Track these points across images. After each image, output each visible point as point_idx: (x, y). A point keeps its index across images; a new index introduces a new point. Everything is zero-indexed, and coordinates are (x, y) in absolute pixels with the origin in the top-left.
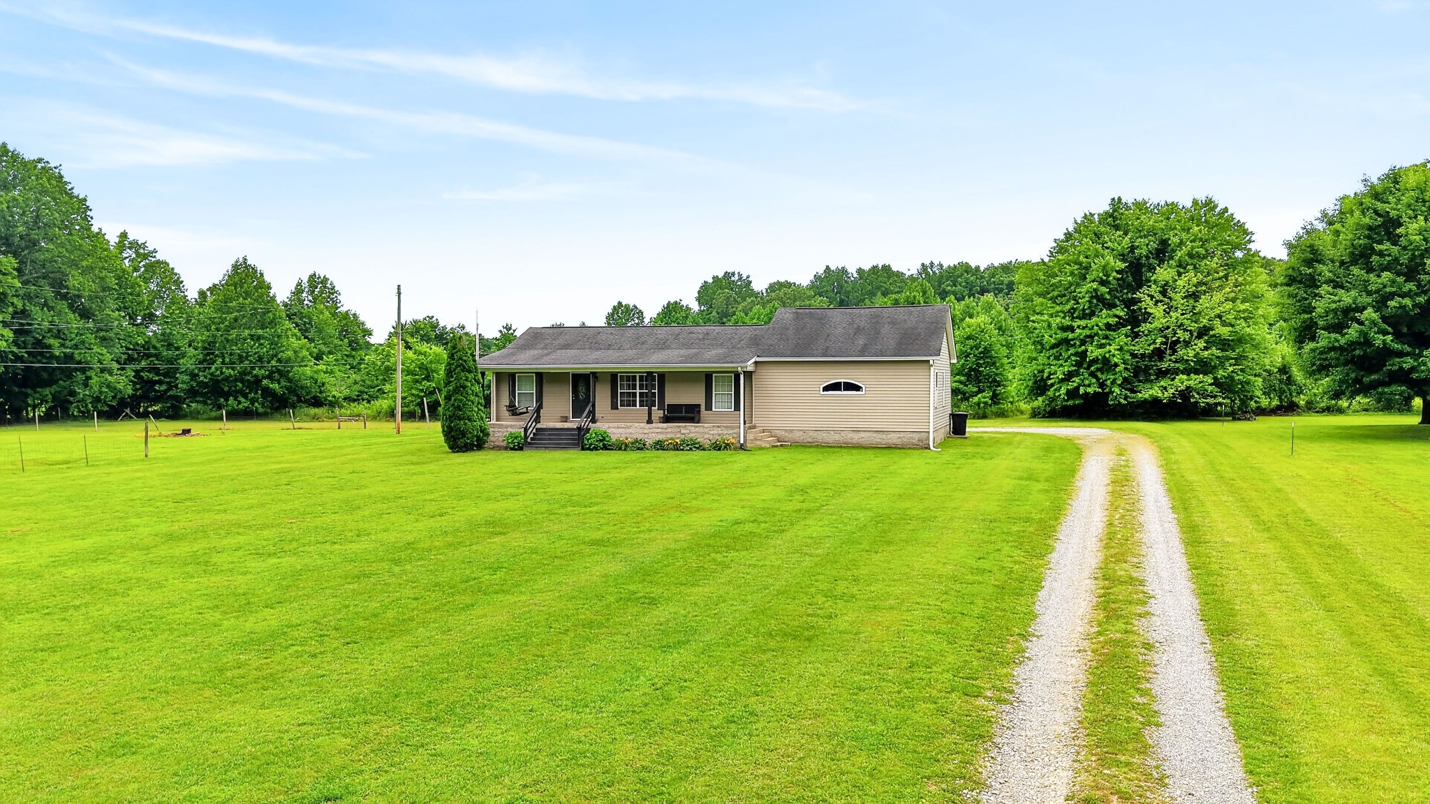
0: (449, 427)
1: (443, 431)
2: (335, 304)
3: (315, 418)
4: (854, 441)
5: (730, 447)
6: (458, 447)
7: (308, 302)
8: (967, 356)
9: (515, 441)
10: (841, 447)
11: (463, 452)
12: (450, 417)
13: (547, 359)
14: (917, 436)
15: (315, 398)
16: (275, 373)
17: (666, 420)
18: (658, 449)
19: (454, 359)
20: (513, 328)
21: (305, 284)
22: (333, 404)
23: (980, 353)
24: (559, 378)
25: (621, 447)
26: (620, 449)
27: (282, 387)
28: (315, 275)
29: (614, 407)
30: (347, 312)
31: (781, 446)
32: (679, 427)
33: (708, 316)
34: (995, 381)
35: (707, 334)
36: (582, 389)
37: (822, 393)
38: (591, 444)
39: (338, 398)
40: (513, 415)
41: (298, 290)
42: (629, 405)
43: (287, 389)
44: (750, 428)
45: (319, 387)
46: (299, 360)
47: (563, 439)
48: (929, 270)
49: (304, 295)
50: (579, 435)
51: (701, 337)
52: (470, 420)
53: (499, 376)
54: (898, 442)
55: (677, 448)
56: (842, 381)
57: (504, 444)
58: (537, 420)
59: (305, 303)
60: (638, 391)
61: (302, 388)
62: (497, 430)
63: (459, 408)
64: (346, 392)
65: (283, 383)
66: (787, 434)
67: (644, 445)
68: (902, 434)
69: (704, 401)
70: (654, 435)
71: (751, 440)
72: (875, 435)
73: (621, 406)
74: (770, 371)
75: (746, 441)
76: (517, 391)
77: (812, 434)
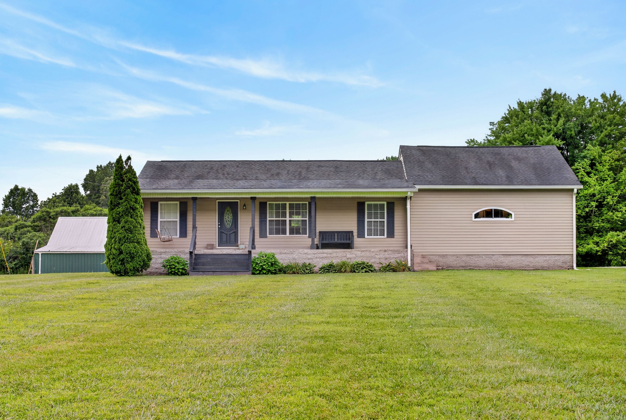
4: (505, 264)
9: (178, 266)
14: (562, 259)
17: (321, 246)
24: (204, 206)
25: (295, 270)
26: (293, 273)
29: (263, 234)
36: (228, 217)
37: (474, 219)
38: (261, 269)
42: (278, 233)
50: (239, 260)
54: (545, 264)
56: (493, 208)
57: (163, 270)
60: (288, 219)
62: (157, 255)
63: (129, 230)
66: (441, 259)
69: (356, 228)
70: (318, 260)
71: (417, 263)
72: (524, 258)
73: (269, 234)
74: (424, 199)
75: (412, 264)
76: (159, 220)
77: (464, 258)
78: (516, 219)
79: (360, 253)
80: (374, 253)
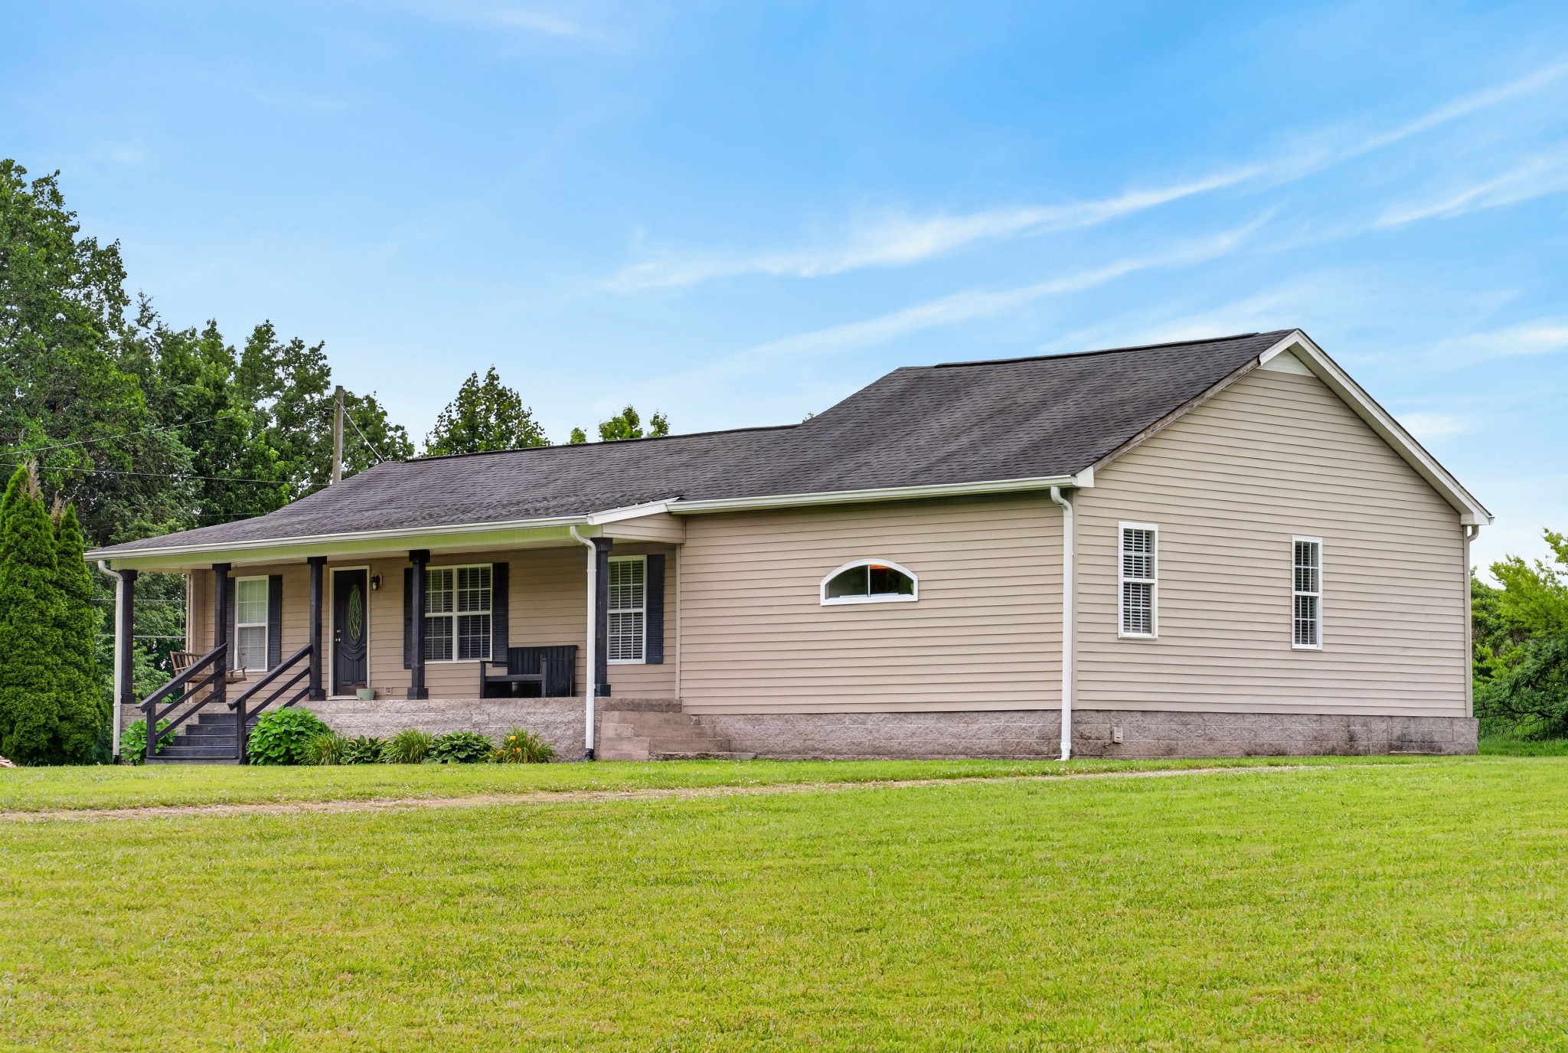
37: (824, 601)
42: (438, 656)
56: (869, 563)
60: (455, 614)
66: (749, 727)
76: (238, 625)
77: (803, 726)
78: (924, 596)
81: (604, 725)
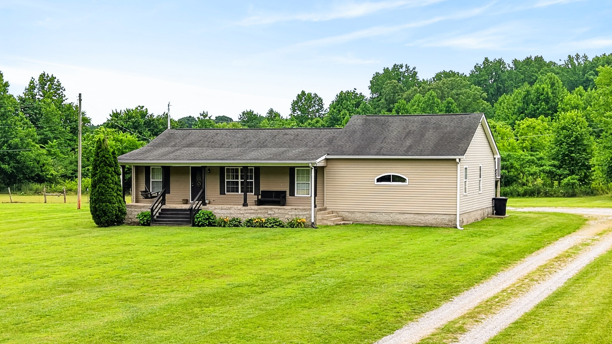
0: (95, 207)
1: (91, 211)
2: (61, 98)
3: (37, 192)
4: (400, 221)
5: (301, 225)
6: (101, 223)
7: (39, 97)
8: (561, 144)
9: (145, 218)
10: (390, 225)
11: (105, 227)
12: (95, 200)
13: (171, 156)
14: (447, 218)
15: (38, 175)
16: (6, 156)
17: (260, 203)
18: (249, 226)
19: (99, 157)
20: (209, 115)
21: (37, 82)
22: (52, 181)
23: (572, 142)
24: (181, 171)
25: (223, 224)
26: (220, 226)
27: (11, 167)
28: (44, 74)
29: (222, 193)
30: (70, 104)
31: (344, 224)
32: (266, 209)
33: (377, 103)
34: (584, 165)
35: (297, 135)
36: (198, 178)
37: (376, 183)
38: (199, 222)
39: (56, 176)
40: (146, 198)
41: (32, 87)
42: (233, 191)
43: (15, 168)
44: (320, 210)
45: (41, 167)
46: (24, 145)
47: (180, 218)
48: (575, 61)
49: (36, 91)
50: (190, 214)
51: (292, 137)
52: (110, 203)
53: (138, 168)
54: (434, 222)
55: (262, 225)
56: (391, 174)
57: (138, 220)
58: (163, 202)
59: (37, 97)
60: (240, 180)
61: (28, 168)
62: (133, 210)
64: (63, 171)
65: (12, 164)
66: (350, 215)
67: (240, 222)
68: (436, 216)
69: (289, 189)
70: (248, 215)
71: (319, 219)
72: (416, 216)
73: (227, 192)
74: (338, 166)
75: (315, 220)
76: (151, 180)
77: (368, 215)
78: (410, 183)
79: (277, 210)
80: (288, 211)
81: (317, 216)
